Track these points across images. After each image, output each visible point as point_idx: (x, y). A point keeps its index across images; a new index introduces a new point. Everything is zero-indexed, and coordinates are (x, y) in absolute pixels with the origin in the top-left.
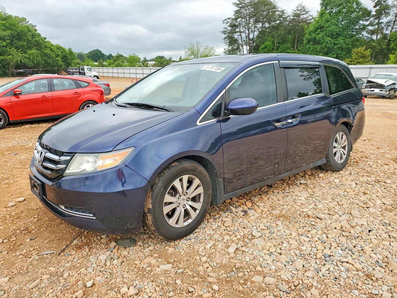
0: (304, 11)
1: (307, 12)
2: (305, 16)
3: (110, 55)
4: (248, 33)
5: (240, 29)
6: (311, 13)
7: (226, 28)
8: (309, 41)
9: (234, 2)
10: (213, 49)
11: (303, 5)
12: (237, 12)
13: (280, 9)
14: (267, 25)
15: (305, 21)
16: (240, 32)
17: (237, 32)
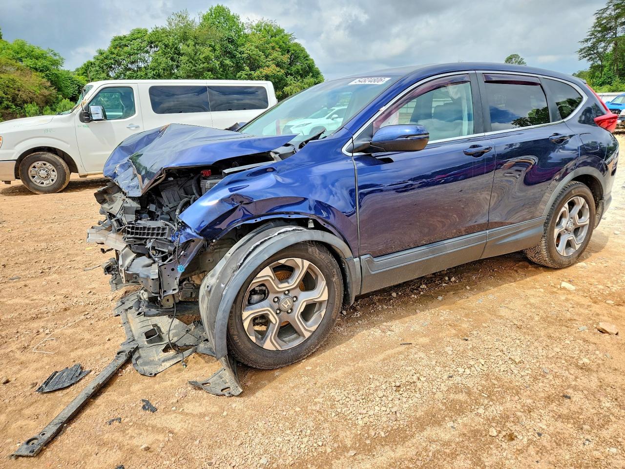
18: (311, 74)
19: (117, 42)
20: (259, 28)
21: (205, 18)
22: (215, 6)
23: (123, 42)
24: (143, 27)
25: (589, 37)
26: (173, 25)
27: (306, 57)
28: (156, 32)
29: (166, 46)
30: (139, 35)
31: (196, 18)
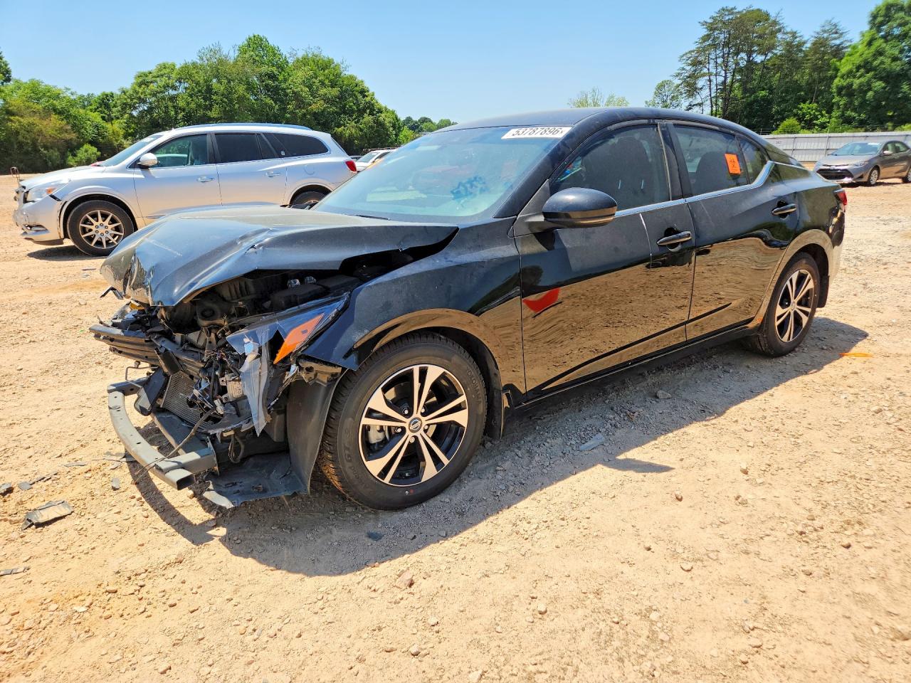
0: (836, 33)
1: (842, 34)
2: (837, 42)
3: (409, 119)
4: (724, 75)
5: (708, 69)
6: (848, 37)
7: (683, 69)
8: (840, 89)
9: (702, 21)
10: (625, 102)
11: (834, 21)
12: (706, 38)
13: (788, 30)
14: (759, 58)
15: (838, 52)
16: (710, 74)
17: (704, 75)
18: (368, 111)
19: (140, 80)
20: (304, 62)
21: (243, 51)
22: (252, 36)
23: (149, 79)
24: (169, 61)
25: (679, 71)
26: (205, 59)
27: (363, 92)
28: (185, 67)
29: (198, 83)
30: (167, 71)
31: (230, 50)
